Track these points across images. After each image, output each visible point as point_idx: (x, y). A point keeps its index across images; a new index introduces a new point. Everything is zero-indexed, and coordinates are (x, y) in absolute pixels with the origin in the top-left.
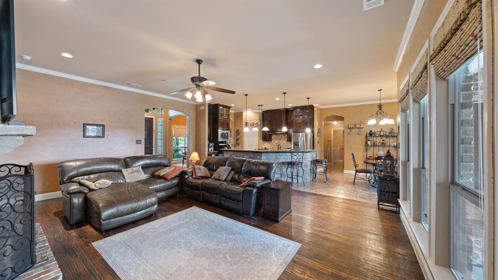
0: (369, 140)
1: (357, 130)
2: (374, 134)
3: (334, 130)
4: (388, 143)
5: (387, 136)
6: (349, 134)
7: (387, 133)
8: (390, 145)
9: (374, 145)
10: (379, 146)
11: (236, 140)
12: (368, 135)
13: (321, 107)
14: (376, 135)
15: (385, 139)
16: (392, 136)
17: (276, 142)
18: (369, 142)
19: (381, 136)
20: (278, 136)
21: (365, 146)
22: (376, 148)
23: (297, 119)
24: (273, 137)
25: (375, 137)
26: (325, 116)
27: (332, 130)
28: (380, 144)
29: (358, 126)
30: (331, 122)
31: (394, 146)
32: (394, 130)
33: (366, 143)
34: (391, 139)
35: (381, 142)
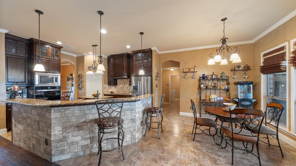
0: (202, 84)
1: (191, 74)
2: (207, 77)
3: (171, 76)
4: (219, 86)
5: (218, 80)
6: (184, 78)
7: (219, 77)
8: (221, 88)
9: (207, 88)
10: (211, 89)
11: (78, 85)
12: (201, 79)
13: (160, 53)
14: (208, 79)
15: (216, 82)
16: (223, 80)
17: (121, 86)
18: (202, 86)
19: (213, 79)
20: (123, 80)
21: (198, 89)
22: (208, 91)
23: (137, 63)
24: (119, 81)
25: (207, 81)
26: (163, 61)
27: (170, 75)
28: (212, 87)
29: (192, 70)
30: (169, 69)
31: (225, 90)
32: (224, 73)
33: (200, 86)
34: (221, 82)
35: (213, 85)
